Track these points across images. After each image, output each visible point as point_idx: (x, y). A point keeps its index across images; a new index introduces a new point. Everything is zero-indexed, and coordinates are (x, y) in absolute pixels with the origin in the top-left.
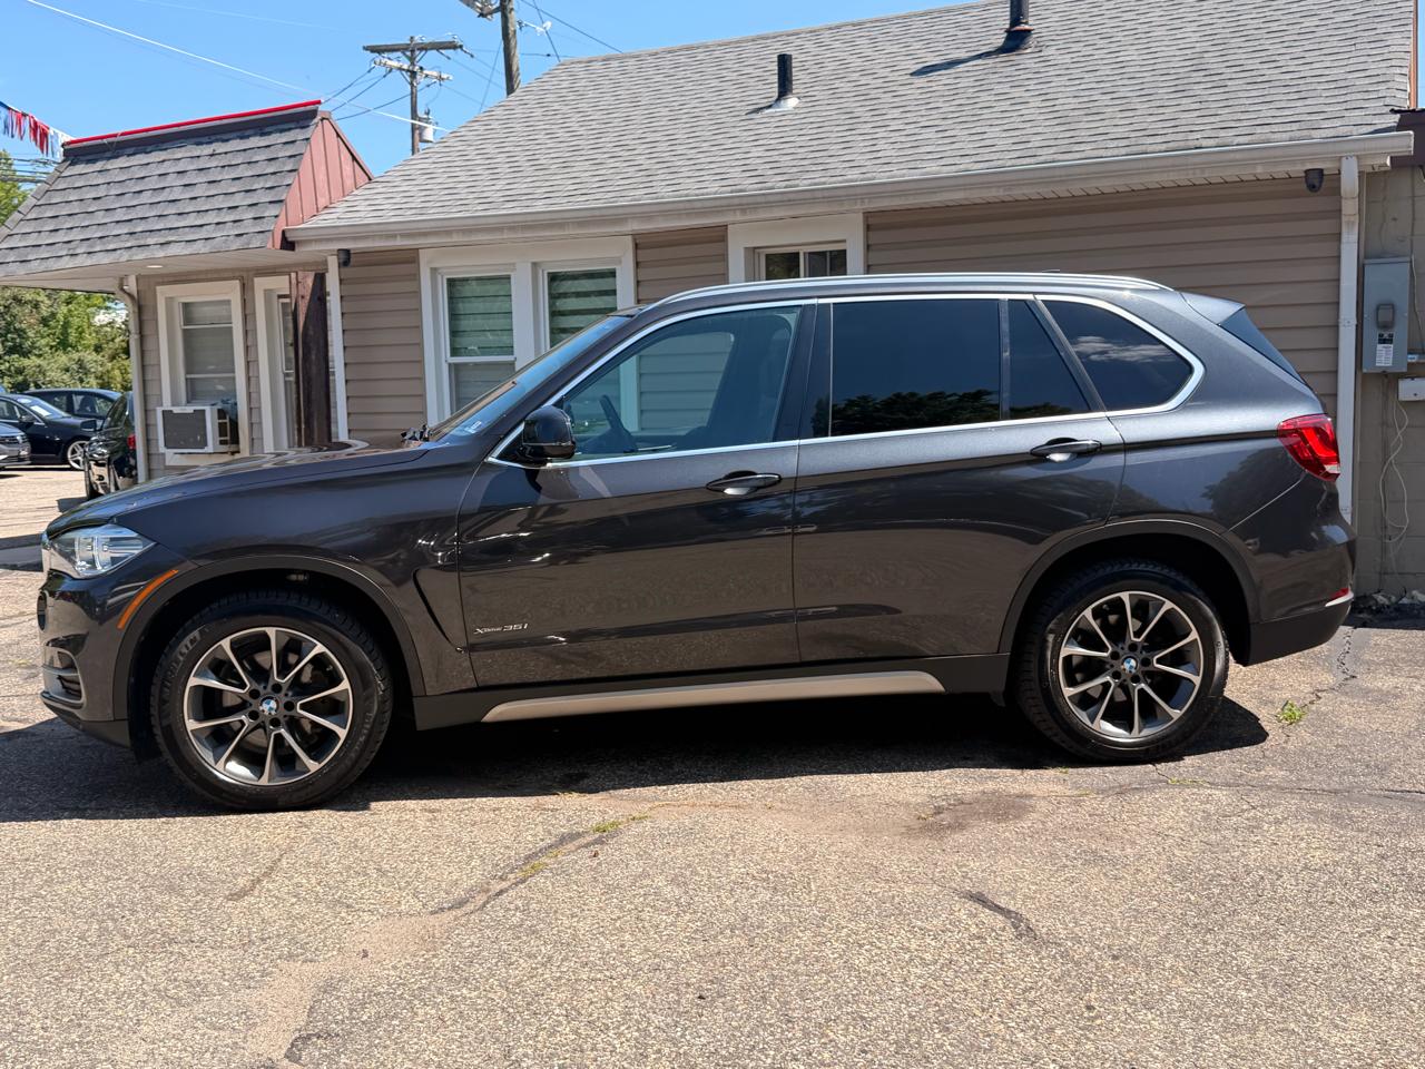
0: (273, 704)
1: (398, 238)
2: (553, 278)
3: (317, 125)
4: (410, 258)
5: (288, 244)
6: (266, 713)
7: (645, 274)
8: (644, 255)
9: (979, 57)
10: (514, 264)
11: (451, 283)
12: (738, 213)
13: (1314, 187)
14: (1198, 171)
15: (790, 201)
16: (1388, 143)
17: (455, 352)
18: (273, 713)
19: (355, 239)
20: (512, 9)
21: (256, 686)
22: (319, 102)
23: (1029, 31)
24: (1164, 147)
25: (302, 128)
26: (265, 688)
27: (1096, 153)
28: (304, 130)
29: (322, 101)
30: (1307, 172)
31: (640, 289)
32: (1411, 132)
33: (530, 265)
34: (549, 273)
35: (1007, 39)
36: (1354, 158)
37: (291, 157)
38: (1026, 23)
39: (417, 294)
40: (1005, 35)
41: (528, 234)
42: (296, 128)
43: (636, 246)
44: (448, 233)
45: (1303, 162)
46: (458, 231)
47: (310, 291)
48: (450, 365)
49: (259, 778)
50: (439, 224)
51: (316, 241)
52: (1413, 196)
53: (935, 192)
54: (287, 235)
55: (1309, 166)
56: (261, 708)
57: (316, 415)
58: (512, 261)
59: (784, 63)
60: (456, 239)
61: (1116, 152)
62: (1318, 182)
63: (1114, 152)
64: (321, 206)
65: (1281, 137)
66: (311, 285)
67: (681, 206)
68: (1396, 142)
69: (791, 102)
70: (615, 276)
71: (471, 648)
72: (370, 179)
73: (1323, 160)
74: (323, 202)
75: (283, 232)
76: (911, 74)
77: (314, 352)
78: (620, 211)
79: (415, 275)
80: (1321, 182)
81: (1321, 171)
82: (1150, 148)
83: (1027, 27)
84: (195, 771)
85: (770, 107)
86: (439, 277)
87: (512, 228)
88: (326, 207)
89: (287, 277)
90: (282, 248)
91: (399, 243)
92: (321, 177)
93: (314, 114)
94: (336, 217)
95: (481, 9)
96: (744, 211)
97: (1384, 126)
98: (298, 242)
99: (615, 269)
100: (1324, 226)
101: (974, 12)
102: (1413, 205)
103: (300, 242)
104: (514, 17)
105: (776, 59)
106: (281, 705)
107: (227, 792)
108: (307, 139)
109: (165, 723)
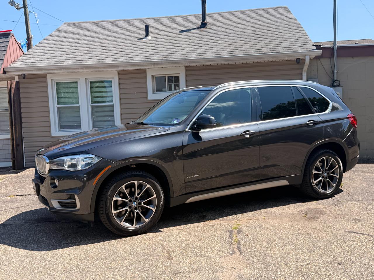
0: (136, 203)
1: (43, 70)
2: (91, 82)
3: (10, 37)
4: (44, 76)
5: (5, 72)
6: (134, 206)
7: (121, 82)
8: (121, 77)
9: (195, 29)
10: (80, 78)
11: (57, 84)
12: (153, 66)
13: (298, 62)
14: (272, 58)
15: (168, 63)
16: (314, 53)
17: (58, 104)
18: (136, 206)
19: (27, 71)
20: (27, 8)
21: (131, 199)
22: (11, 31)
23: (207, 23)
24: (263, 52)
25: (6, 38)
26: (133, 199)
27: (236, 54)
28: (7, 39)
29: (12, 30)
30: (297, 59)
31: (120, 86)
32: (321, 50)
33: (85, 79)
34: (90, 81)
35: (202, 25)
36: (308, 56)
37: (3, 46)
38: (206, 21)
39: (46, 87)
40: (201, 24)
41: (87, 70)
42: (3, 38)
43: (119, 74)
44: (61, 69)
45: (296, 57)
46: (63, 69)
47: (15, 86)
48: (57, 107)
49: (132, 226)
50: (58, 67)
51: (14, 71)
52: (317, 65)
53: (207, 62)
54: (4, 69)
55: (297, 58)
56: (132, 205)
57: (17, 123)
58: (79, 78)
59: (147, 27)
60: (63, 71)
61: (252, 53)
62: (299, 62)
63: (251, 53)
64: (12, 61)
65: (291, 51)
66: (15, 84)
67: (137, 63)
68: (316, 53)
69: (149, 38)
70: (111, 82)
71: (186, 183)
72: (24, 54)
73: (301, 56)
74: (13, 60)
75: (3, 69)
76: (179, 32)
77: (16, 104)
78: (118, 64)
79: (46, 81)
80: (300, 61)
81: (300, 59)
82: (260, 53)
83: (206, 22)
84: (115, 226)
85: (144, 38)
86: (53, 82)
87: (82, 68)
88: (14, 62)
89: (6, 82)
90: (3, 73)
91: (43, 72)
92: (12, 53)
93: (9, 34)
94: (19, 64)
95: (17, 7)
96: (154, 65)
97: (314, 49)
98: (7, 72)
99: (111, 80)
100: (298, 72)
101: (185, 17)
102: (317, 67)
103: (8, 72)
104: (28, 10)
105: (145, 26)
106: (138, 203)
107: (124, 231)
108: (9, 41)
109: (107, 212)
